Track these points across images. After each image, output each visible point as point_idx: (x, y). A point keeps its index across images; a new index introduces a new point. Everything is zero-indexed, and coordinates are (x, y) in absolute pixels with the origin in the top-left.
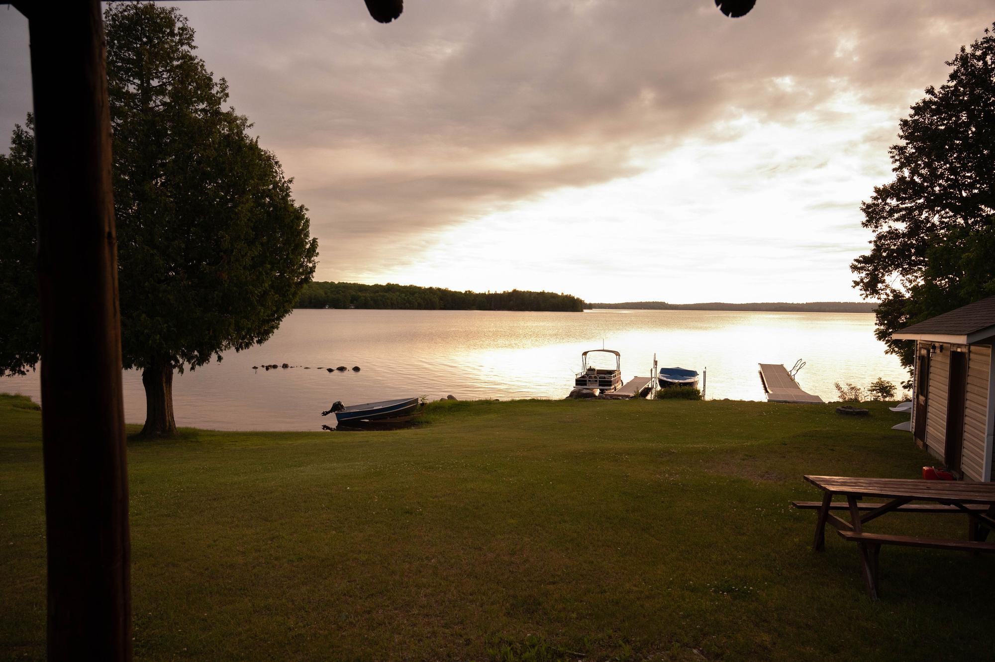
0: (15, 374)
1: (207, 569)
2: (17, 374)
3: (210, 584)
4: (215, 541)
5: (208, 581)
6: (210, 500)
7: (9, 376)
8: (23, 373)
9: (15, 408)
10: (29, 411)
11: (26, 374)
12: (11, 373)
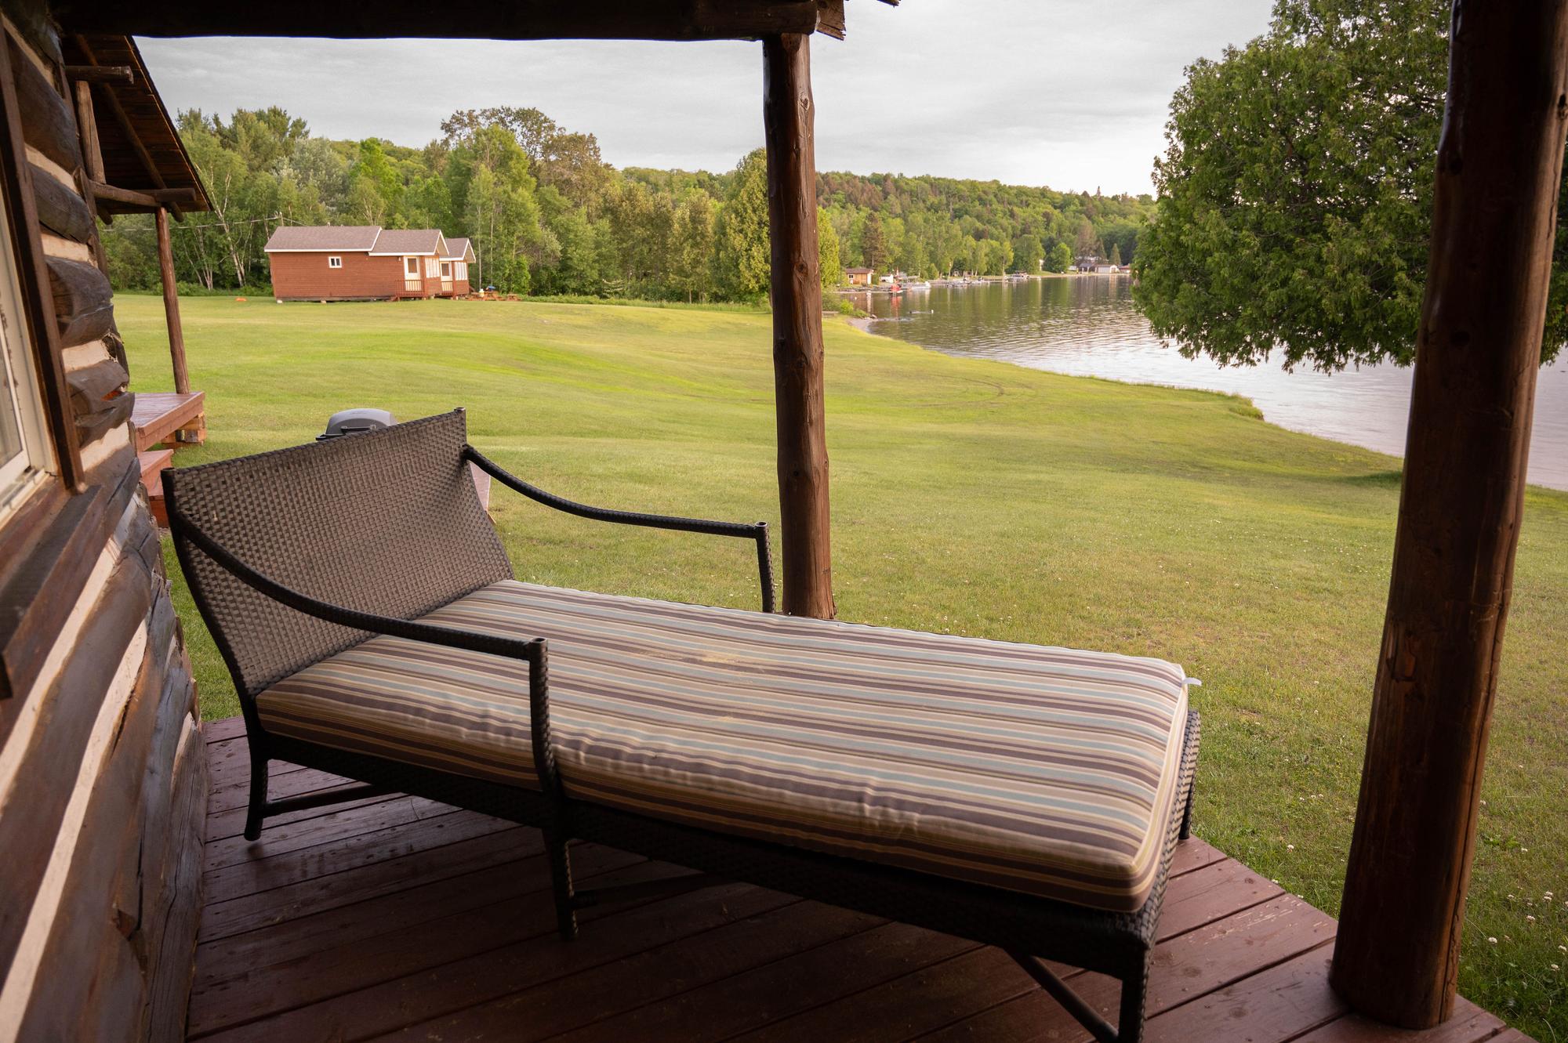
0: (1242, 363)
1: (1525, 701)
2: (1245, 364)
3: (1530, 723)
4: (1541, 662)
5: (1526, 719)
6: (1534, 597)
7: (1234, 365)
8: (1252, 363)
9: (1232, 413)
10: (1248, 418)
11: (1255, 365)
12: (1237, 362)
